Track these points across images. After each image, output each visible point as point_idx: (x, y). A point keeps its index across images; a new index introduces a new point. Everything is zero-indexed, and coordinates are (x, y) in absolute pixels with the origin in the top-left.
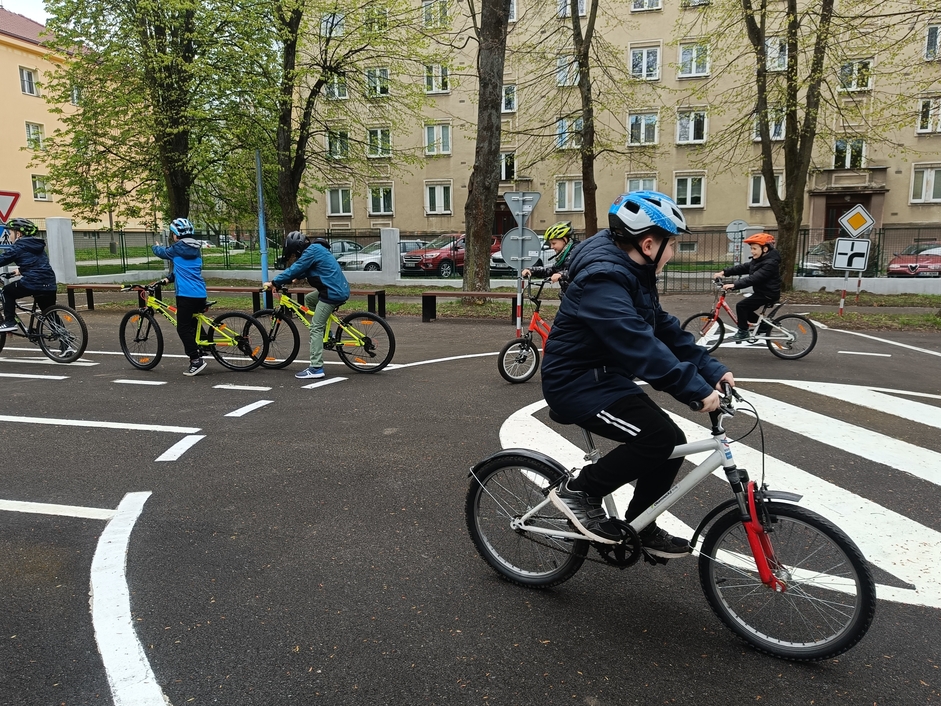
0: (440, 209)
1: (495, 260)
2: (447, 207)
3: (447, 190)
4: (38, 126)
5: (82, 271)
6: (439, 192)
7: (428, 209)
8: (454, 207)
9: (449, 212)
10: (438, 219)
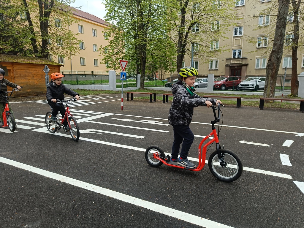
0: (214, 68)
1: (241, 85)
2: (216, 67)
3: (217, 62)
4: (96, 45)
5: (118, 87)
6: (214, 63)
7: (210, 68)
8: (219, 67)
9: (217, 69)
10: (213, 71)
